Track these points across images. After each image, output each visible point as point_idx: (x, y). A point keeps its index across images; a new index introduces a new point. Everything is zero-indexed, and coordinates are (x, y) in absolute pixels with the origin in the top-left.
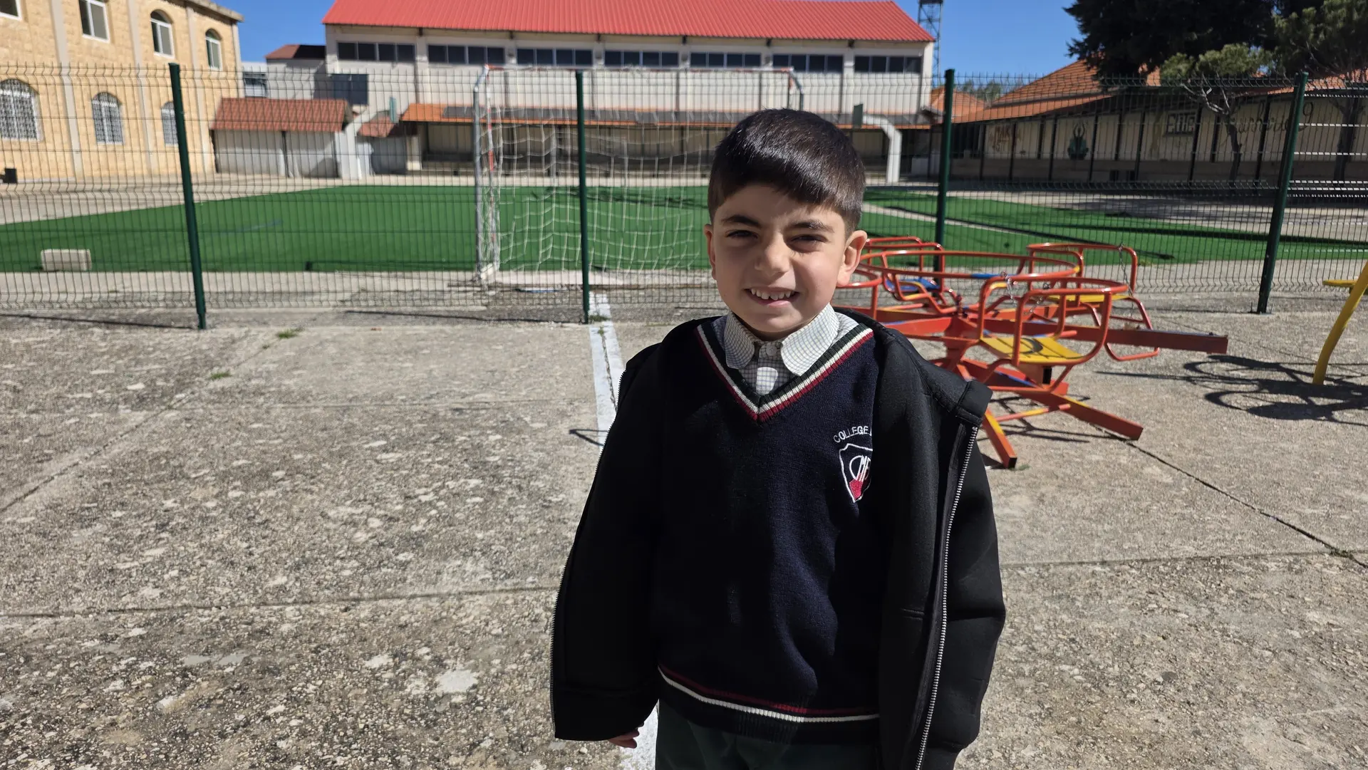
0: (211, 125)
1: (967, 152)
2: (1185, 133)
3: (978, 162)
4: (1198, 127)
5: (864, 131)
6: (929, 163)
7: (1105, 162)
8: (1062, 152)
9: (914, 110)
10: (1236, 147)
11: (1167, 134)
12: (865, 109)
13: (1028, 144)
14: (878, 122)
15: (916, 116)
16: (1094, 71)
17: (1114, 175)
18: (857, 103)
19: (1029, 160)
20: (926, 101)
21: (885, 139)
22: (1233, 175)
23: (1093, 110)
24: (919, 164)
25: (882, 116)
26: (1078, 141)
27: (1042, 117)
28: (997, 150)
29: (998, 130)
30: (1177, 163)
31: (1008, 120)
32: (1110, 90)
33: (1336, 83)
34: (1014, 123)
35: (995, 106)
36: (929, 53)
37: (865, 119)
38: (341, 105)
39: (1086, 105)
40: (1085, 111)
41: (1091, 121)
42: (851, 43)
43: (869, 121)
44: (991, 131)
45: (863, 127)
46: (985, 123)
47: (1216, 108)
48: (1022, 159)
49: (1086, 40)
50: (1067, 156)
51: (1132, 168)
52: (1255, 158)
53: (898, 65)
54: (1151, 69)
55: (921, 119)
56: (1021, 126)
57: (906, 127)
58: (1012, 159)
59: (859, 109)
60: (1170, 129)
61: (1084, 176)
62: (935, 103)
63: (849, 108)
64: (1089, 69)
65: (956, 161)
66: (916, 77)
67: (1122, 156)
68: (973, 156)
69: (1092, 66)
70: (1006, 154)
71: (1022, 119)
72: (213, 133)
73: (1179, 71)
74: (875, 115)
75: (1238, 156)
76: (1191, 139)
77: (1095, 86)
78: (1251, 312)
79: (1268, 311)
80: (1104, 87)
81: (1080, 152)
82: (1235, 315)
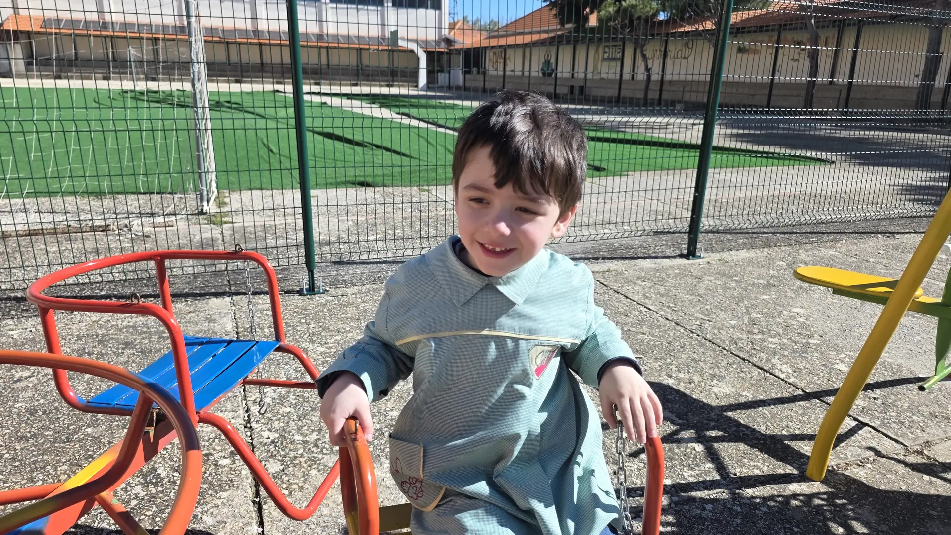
1: (475, 70)
2: (615, 59)
3: (482, 77)
4: (623, 55)
5: (400, 51)
6: (450, 79)
7: (566, 79)
8: (536, 71)
9: (436, 38)
10: (648, 70)
11: (604, 59)
12: (399, 35)
13: (515, 65)
14: (409, 45)
15: (438, 43)
16: (554, 12)
17: (572, 87)
18: (394, 29)
19: (518, 77)
20: (445, 32)
21: (418, 59)
22: (646, 89)
23: (556, 41)
24: (442, 78)
25: (412, 40)
26: (548, 63)
27: (525, 46)
28: (493, 68)
29: (495, 54)
30: (611, 81)
31: (500, 46)
32: (566, 26)
34: (505, 48)
35: (492, 37)
37: (400, 43)
39: (552, 38)
40: (551, 41)
41: (555, 49)
43: (403, 44)
44: (490, 55)
45: (398, 49)
46: (486, 47)
48: (510, 77)
50: (541, 75)
51: (582, 84)
52: (659, 78)
54: (592, 12)
55: (443, 44)
56: (510, 52)
57: (430, 50)
58: (504, 76)
59: (395, 34)
60: (606, 56)
61: (552, 88)
62: (452, 33)
63: (388, 35)
64: (551, 10)
65: (467, 76)
66: (437, 13)
67: (575, 75)
68: (479, 73)
69: (553, 8)
70: (500, 72)
71: (510, 46)
73: (610, 13)
74: (403, 39)
75: (649, 77)
76: (619, 63)
77: (555, 25)
78: (681, 256)
79: (698, 254)
80: (562, 24)
81: (548, 71)
82: (666, 262)
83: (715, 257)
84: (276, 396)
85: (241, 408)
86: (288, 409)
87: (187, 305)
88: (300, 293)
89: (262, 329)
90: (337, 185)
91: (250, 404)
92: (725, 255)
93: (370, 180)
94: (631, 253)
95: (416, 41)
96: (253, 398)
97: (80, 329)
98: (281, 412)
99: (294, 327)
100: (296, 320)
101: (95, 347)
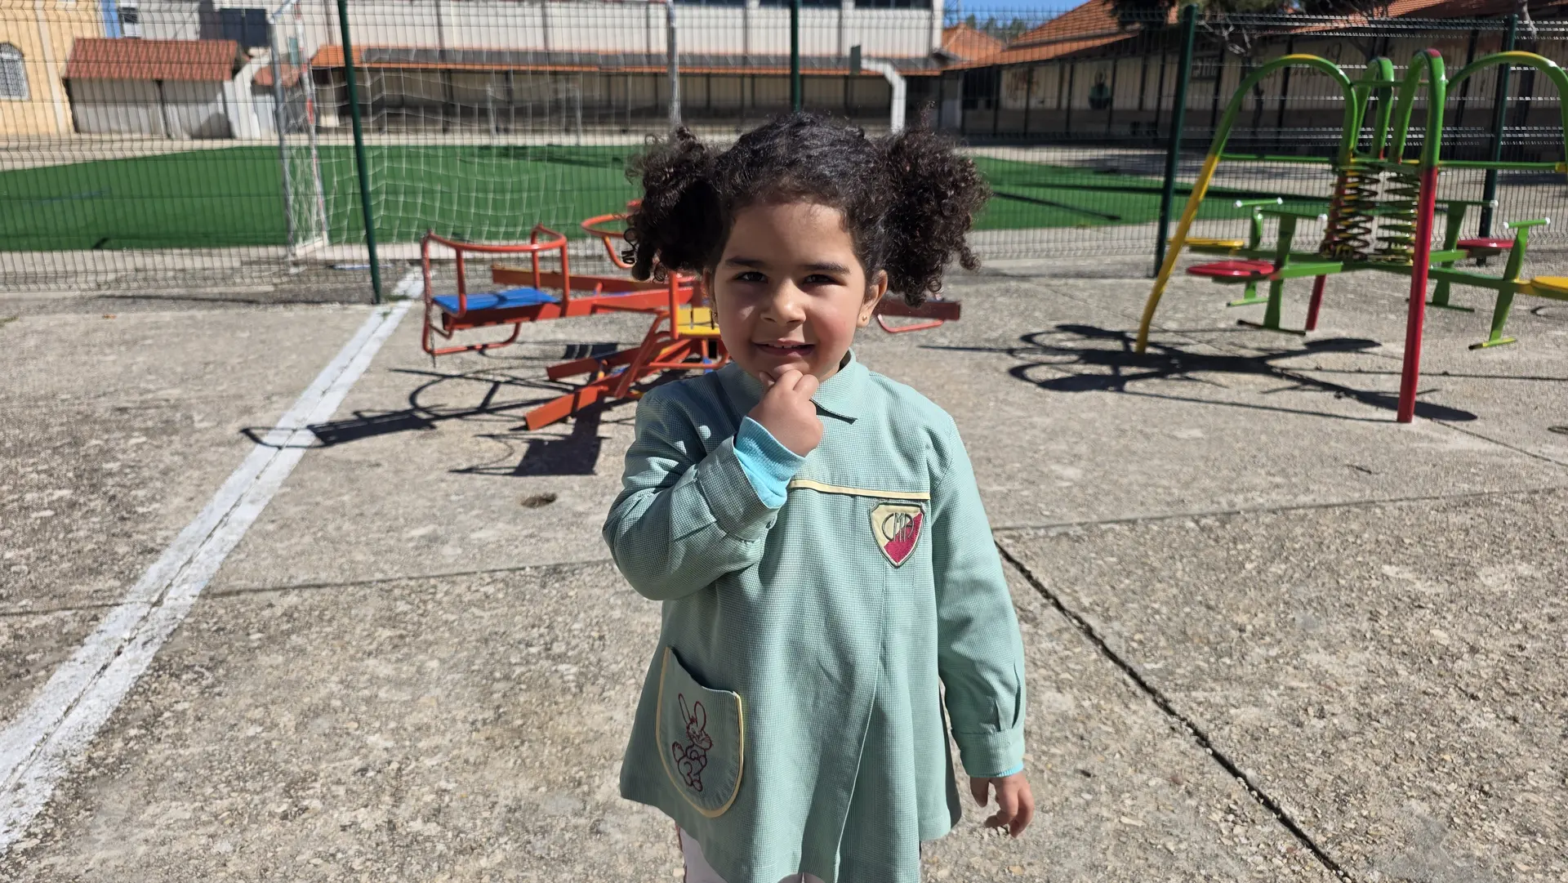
0: (63, 73)
1: (982, 103)
2: (1207, 79)
3: (990, 113)
4: (1220, 70)
5: (864, 77)
7: (1128, 111)
8: (1081, 101)
9: (922, 52)
10: (1258, 92)
12: (864, 51)
13: (1047, 93)
14: (879, 67)
15: (926, 61)
16: (1109, 7)
17: (1135, 125)
18: (856, 43)
19: (1050, 111)
20: (937, 42)
21: (891, 89)
22: (1255, 124)
23: (1112, 52)
24: (928, 115)
25: (885, 60)
26: (1100, 87)
27: (1061, 59)
28: (1011, 98)
29: (1015, 75)
30: (1199, 112)
31: (1023, 64)
32: (1129, 28)
33: (1358, 20)
34: (1032, 66)
35: (1012, 48)
37: (865, 64)
38: (232, 48)
39: (1105, 46)
40: (1103, 53)
41: (1110, 63)
43: (868, 66)
44: (1006, 78)
45: (862, 73)
46: (1001, 68)
47: (1237, 49)
48: (1039, 110)
50: (1088, 106)
51: (1153, 118)
52: (1276, 106)
54: (1172, 4)
55: (932, 63)
56: (1040, 74)
57: (912, 73)
58: (1027, 110)
59: (856, 50)
60: (1197, 73)
61: (1103, 128)
62: (948, 45)
63: (847, 52)
65: (969, 113)
66: (924, 13)
67: (1143, 106)
68: (988, 105)
70: (1021, 104)
71: (1037, 63)
72: (66, 83)
74: (869, 58)
75: (1260, 103)
76: (1211, 86)
77: (1111, 25)
80: (1123, 24)
81: (1101, 100)
95: (890, 60)
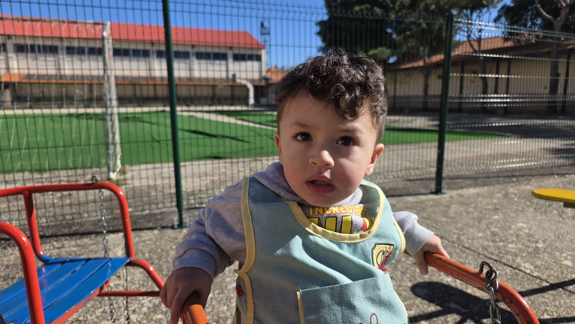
5: (238, 86)
6: (268, 101)
9: (258, 77)
12: (237, 76)
14: (244, 82)
15: (260, 80)
20: (264, 74)
21: (248, 90)
24: (263, 101)
33: (421, 63)
36: (263, 53)
37: (238, 81)
42: (231, 48)
43: (240, 82)
45: (236, 84)
49: (325, 47)
53: (251, 58)
55: (263, 81)
57: (256, 84)
59: (234, 76)
62: (269, 74)
63: (230, 76)
66: (258, 63)
74: (239, 78)
78: (432, 193)
79: (443, 191)
82: (423, 198)
83: (454, 193)
84: (151, 305)
85: (123, 317)
86: (160, 316)
87: (91, 239)
88: (172, 227)
89: (143, 254)
90: (199, 158)
91: (130, 313)
92: (460, 191)
93: (221, 155)
94: (398, 192)
95: (247, 79)
96: (133, 308)
97: (10, 260)
98: (154, 318)
99: (167, 252)
100: (168, 247)
101: (18, 273)
